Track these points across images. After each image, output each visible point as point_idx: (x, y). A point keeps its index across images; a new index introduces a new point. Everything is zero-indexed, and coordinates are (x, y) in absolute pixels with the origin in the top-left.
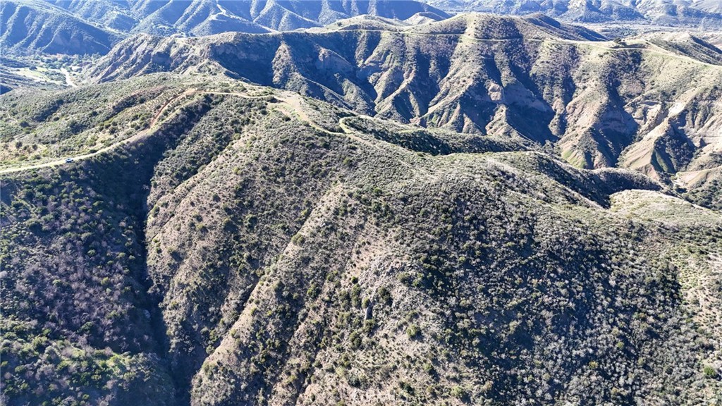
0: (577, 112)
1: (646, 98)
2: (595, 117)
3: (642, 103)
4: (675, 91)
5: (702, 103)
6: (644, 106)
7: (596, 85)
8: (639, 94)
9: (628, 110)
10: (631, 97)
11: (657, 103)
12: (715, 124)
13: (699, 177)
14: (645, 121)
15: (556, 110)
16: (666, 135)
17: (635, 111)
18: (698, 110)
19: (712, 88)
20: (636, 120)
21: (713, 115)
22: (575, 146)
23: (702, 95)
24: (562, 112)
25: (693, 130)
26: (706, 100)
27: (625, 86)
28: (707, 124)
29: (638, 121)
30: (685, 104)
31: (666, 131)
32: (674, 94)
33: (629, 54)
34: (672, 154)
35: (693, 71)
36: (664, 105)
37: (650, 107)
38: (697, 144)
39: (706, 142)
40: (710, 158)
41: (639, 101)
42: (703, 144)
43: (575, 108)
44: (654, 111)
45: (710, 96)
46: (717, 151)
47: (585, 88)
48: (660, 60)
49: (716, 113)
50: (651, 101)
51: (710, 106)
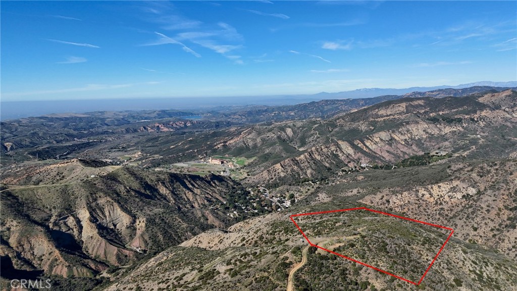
0: (27, 247)
1: (60, 216)
2: (51, 242)
3: (59, 220)
4: (69, 205)
5: (94, 204)
6: (61, 221)
7: (20, 223)
8: (51, 216)
9: (56, 228)
10: (48, 220)
11: (69, 216)
12: (111, 212)
13: (141, 240)
14: (73, 230)
15: (7, 256)
16: (99, 230)
17: (60, 227)
18: (95, 209)
19: (89, 195)
20: (67, 232)
21: (103, 208)
22: (69, 266)
23: (89, 201)
24: (15, 254)
25: (104, 221)
26: (93, 202)
27: (34, 216)
28: (107, 214)
29: (69, 232)
30: (86, 209)
31: (97, 228)
32: (71, 207)
33: (5, 195)
34: (112, 238)
35: (63, 190)
36: (73, 216)
37: (66, 220)
38: (112, 227)
39: (115, 224)
40: (129, 229)
41: (57, 220)
42: (115, 226)
43: (22, 246)
44: (71, 221)
45: (93, 199)
46: (128, 224)
47: (9, 229)
48: (30, 193)
49: (104, 207)
50: (64, 216)
51: (98, 204)
